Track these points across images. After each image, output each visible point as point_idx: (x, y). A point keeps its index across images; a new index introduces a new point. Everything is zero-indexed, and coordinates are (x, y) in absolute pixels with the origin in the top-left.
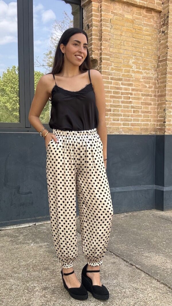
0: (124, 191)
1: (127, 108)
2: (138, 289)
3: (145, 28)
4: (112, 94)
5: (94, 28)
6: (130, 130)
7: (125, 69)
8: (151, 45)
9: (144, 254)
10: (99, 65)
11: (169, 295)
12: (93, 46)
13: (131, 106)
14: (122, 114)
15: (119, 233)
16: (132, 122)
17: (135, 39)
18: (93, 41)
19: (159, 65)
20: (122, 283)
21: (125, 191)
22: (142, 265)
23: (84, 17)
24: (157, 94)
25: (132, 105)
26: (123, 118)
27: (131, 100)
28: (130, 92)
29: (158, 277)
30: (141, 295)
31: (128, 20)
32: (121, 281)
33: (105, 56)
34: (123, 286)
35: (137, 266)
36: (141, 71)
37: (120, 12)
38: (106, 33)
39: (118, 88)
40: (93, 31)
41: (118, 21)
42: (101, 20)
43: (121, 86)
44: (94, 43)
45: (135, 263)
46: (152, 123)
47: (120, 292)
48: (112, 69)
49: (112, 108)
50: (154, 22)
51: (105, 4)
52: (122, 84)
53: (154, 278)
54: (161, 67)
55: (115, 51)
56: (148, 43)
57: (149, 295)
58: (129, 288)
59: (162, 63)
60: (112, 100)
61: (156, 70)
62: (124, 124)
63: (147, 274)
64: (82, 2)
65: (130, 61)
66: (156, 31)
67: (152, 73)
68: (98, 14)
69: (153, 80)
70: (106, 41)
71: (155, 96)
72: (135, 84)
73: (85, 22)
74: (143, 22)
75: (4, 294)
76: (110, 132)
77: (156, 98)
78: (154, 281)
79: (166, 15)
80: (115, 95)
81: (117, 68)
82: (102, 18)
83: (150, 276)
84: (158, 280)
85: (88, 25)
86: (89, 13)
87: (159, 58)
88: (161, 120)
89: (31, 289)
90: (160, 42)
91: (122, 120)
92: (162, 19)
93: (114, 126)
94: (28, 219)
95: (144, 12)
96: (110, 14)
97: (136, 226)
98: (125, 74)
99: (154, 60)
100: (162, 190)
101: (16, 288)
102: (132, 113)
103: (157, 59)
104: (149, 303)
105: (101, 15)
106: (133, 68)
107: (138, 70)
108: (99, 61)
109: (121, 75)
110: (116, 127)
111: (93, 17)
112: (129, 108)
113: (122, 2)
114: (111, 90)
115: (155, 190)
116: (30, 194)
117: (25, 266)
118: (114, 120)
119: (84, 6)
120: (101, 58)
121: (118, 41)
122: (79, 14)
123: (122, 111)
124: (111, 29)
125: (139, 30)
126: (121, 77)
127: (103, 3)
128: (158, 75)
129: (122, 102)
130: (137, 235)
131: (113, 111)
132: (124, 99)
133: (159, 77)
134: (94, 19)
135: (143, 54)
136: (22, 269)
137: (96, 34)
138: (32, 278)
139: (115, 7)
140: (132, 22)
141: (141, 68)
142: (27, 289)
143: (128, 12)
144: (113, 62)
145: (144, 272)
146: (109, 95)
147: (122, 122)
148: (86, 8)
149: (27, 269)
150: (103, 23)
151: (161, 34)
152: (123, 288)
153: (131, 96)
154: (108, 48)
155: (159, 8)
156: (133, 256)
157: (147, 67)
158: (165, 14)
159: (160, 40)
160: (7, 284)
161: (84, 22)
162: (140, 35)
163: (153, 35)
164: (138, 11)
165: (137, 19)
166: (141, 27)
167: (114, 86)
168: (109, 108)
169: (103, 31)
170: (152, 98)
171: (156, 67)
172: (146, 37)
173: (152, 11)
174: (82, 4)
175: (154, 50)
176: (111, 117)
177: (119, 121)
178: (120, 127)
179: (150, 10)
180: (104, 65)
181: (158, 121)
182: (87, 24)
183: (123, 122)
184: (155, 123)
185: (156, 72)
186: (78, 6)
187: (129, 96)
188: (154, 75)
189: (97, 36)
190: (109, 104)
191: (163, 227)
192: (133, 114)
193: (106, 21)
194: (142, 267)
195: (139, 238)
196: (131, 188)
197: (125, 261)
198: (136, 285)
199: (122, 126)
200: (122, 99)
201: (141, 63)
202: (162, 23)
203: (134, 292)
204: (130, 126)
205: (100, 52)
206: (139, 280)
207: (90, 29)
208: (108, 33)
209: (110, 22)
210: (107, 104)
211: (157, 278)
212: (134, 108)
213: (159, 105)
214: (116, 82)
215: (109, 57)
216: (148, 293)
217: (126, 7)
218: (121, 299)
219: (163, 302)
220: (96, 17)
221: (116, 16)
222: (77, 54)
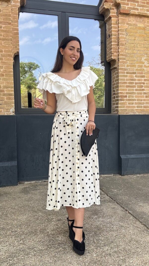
0: (137, 157)
1: (140, 94)
2: (123, 226)
4: (128, 85)
5: (113, 36)
6: (142, 111)
7: (138, 65)
9: (139, 204)
10: (117, 64)
11: (145, 232)
12: (112, 50)
13: (144, 92)
14: (136, 99)
15: (126, 188)
16: (145, 105)
17: (146, 42)
18: (112, 47)
20: (113, 222)
21: (138, 157)
22: (134, 211)
23: (107, 29)
25: (145, 92)
26: (137, 102)
27: (143, 88)
28: (143, 82)
29: (143, 220)
30: (123, 231)
31: (140, 28)
32: (113, 220)
33: (122, 57)
34: (113, 224)
35: (130, 211)
37: (133, 23)
38: (122, 39)
39: (132, 80)
40: (112, 39)
41: (132, 30)
42: (118, 31)
43: (135, 78)
44: (113, 47)
47: (109, 227)
48: (128, 66)
49: (128, 95)
51: (121, 18)
52: (136, 76)
53: (138, 220)
55: (130, 52)
57: (130, 231)
58: (117, 225)
60: (128, 89)
62: (137, 107)
63: (135, 217)
64: (105, 19)
65: (143, 59)
68: (116, 26)
70: (123, 45)
72: (147, 76)
73: (108, 33)
75: (32, 221)
76: (126, 113)
78: (138, 223)
80: (130, 85)
81: (131, 64)
82: (119, 29)
83: (136, 219)
84: (141, 222)
85: (109, 35)
86: (110, 26)
91: (136, 103)
93: (130, 108)
96: (126, 25)
97: (142, 184)
98: (138, 68)
102: (145, 98)
104: (127, 236)
105: (118, 26)
106: (145, 63)
107: (148, 65)
108: (117, 61)
109: (135, 69)
110: (131, 109)
111: (112, 29)
112: (142, 94)
113: (135, 15)
114: (127, 81)
118: (129, 104)
119: (107, 21)
120: (118, 58)
121: (132, 44)
122: (104, 27)
123: (136, 97)
124: (126, 36)
126: (135, 71)
127: (119, 17)
129: (136, 90)
130: (140, 191)
131: (129, 97)
132: (137, 88)
137: (114, 41)
139: (129, 19)
140: (144, 29)
143: (140, 22)
144: (128, 60)
145: (133, 216)
146: (125, 85)
147: (136, 105)
148: (108, 23)
150: (120, 32)
152: (112, 224)
153: (143, 85)
154: (124, 51)
156: (130, 204)
160: (36, 215)
161: (107, 33)
165: (148, 26)
167: (130, 78)
168: (125, 95)
169: (120, 38)
174: (105, 20)
176: (126, 102)
177: (133, 104)
178: (134, 109)
180: (121, 63)
182: (109, 34)
183: (137, 105)
186: (103, 21)
187: (142, 85)
189: (116, 42)
190: (125, 92)
192: (145, 99)
193: (122, 31)
194: (133, 212)
195: (141, 193)
196: (144, 156)
197: (122, 207)
198: (122, 224)
199: (136, 108)
200: (136, 88)
203: (119, 228)
204: (143, 108)
205: (118, 53)
206: (127, 220)
207: (110, 37)
208: (124, 39)
209: (126, 31)
210: (123, 92)
211: (141, 221)
212: (146, 94)
214: (130, 75)
215: (125, 57)
217: (138, 18)
218: (107, 232)
219: (138, 236)
220: (115, 29)
221: (130, 26)
222: (72, 56)
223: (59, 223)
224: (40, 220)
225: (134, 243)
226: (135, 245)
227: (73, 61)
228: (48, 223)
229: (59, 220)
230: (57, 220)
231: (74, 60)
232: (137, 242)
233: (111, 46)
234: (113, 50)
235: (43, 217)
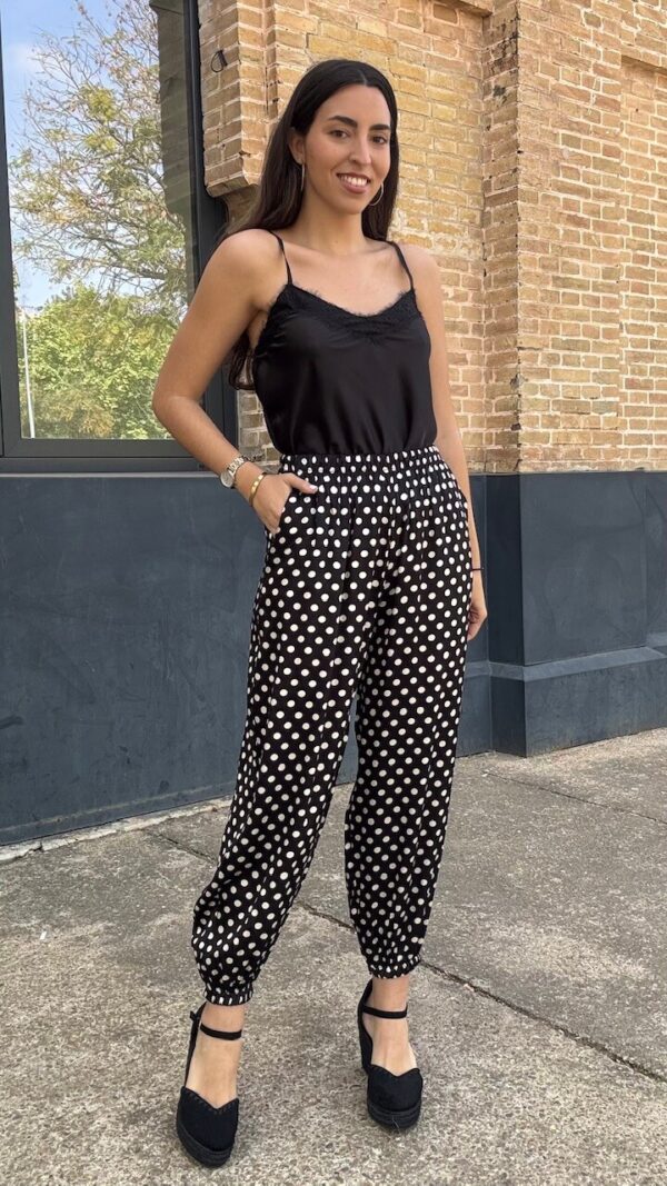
2: (502, 1075)
3: (433, 72)
5: (245, 64)
8: (458, 137)
11: (621, 1086)
12: (243, 135)
18: (242, 117)
19: (489, 213)
20: (435, 1061)
23: (201, 22)
24: (485, 322)
30: (518, 1101)
31: (370, 41)
32: (431, 1052)
35: (477, 983)
36: (424, 235)
37: (341, 9)
40: (241, 74)
41: (335, 43)
42: (272, 38)
44: (245, 122)
46: (472, 430)
50: (464, 52)
53: (549, 1024)
54: (496, 224)
56: (446, 131)
57: (550, 1095)
58: (469, 1076)
59: (498, 207)
61: (478, 235)
63: (521, 1010)
66: (473, 88)
67: (465, 245)
68: (257, 10)
69: (470, 271)
71: (478, 329)
73: (209, 40)
74: (424, 52)
77: (483, 340)
78: (555, 1038)
79: (508, 29)
82: (277, 27)
83: (537, 1019)
84: (566, 1032)
86: (224, 6)
87: (487, 186)
88: (505, 417)
89: (74, 1126)
90: (489, 128)
92: (493, 42)
94: (8, 830)
95: (427, 12)
96: (305, 13)
99: (470, 193)
100: (519, 678)
103: (480, 191)
104: (553, 1127)
105: (271, 16)
107: (413, 232)
111: (240, 24)
115: (493, 679)
117: (33, 1029)
125: (412, 82)
128: (485, 250)
133: (489, 259)
134: (244, 30)
135: (431, 171)
136: (22, 1044)
137: (253, 88)
138: (72, 1079)
140: (387, 46)
141: (426, 226)
142: (61, 1130)
143: (371, 11)
149: (43, 1041)
150: (280, 47)
151: (490, 97)
152: (444, 1077)
156: (452, 943)
157: (446, 224)
158: (504, 26)
159: (489, 120)
161: (202, 41)
162: (416, 100)
163: (462, 101)
164: (408, 8)
165: (405, 38)
166: (418, 71)
169: (280, 79)
170: (466, 336)
171: (478, 220)
172: (440, 106)
173: (457, 11)
175: (469, 157)
179: (448, 6)
181: (493, 422)
182: (219, 48)
184: (484, 430)
185: (478, 241)
188: (473, 252)
189: (260, 96)
193: (292, 41)
194: (495, 985)
198: (489, 1062)
201: (423, 207)
202: (493, 59)
203: (491, 1090)
206: (496, 1037)
207: (229, 67)
209: (307, 47)
211: (560, 1023)
213: (492, 362)
216: (544, 1089)
219: (605, 1117)
220: (253, 24)
221: (327, 25)
223: (141, 1135)
228: (72, 1152)
229: (130, 1115)
230: (123, 1120)
233: (239, 114)
234: (249, 135)
235: (18, 1117)
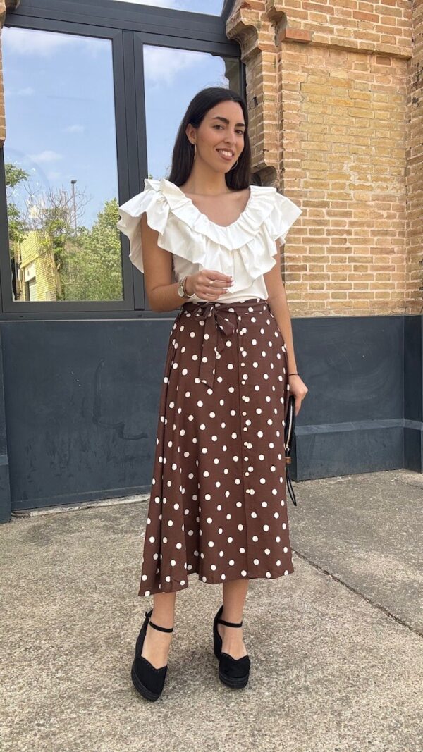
0: (336, 431)
1: (341, 262)
2: (327, 614)
3: (375, 94)
4: (309, 236)
5: (266, 103)
6: (349, 306)
7: (333, 181)
8: (391, 128)
9: (356, 555)
10: (278, 178)
12: (265, 141)
13: (349, 257)
14: (330, 273)
15: (315, 513)
16: (352, 291)
17: (354, 120)
18: (264, 131)
19: (409, 168)
20: (297, 605)
21: (338, 431)
22: (347, 573)
23: (247, 82)
24: (406, 229)
25: (352, 255)
26: (333, 282)
27: (348, 245)
28: (347, 228)
29: (372, 594)
30: (329, 626)
31: (337, 82)
32: (297, 601)
33: (291, 160)
34: (298, 609)
35: (336, 575)
36: (368, 184)
37: (320, 67)
38: (291, 112)
39: (319, 223)
40: (264, 109)
41: (317, 86)
42: (281, 87)
43: (327, 218)
44: (266, 133)
45: (333, 570)
46: (397, 290)
47: (290, 618)
48: (307, 185)
49: (308, 264)
50: (395, 81)
51: (289, 54)
52: (329, 214)
53: (363, 597)
54: (412, 174)
55: (312, 146)
56: (384, 126)
57: (346, 625)
58: (310, 613)
59: (414, 165)
60: (307, 247)
61: (403, 181)
62: (334, 296)
63: (351, 589)
64: (243, 52)
65: (346, 165)
66: (401, 100)
67: (394, 188)
68: (274, 74)
69: (397, 201)
70: (293, 128)
71: (402, 234)
72: (357, 213)
73: (250, 93)
74: (370, 83)
76: (305, 313)
77: (405, 239)
78: (362, 602)
79: (420, 65)
80: (313, 236)
81: (316, 181)
82: (283, 82)
83: (357, 593)
84: (370, 600)
85: (255, 98)
86: (257, 74)
87: (408, 154)
88: (416, 283)
90: (410, 121)
91: (330, 287)
92: (412, 73)
93: (314, 301)
94: (142, 487)
95: (372, 62)
96: (300, 72)
97: (354, 502)
98: (335, 192)
99: (399, 159)
100: (418, 429)
101: (101, 608)
102: (353, 272)
103: (404, 157)
105: (281, 76)
106: (351, 178)
107: (362, 182)
108: (278, 171)
109: (326, 194)
110: (317, 303)
111: (264, 83)
112: (345, 262)
113: (323, 47)
114: (305, 227)
115: (405, 428)
116: (144, 439)
117: (124, 571)
118: (312, 288)
119: (248, 59)
120: (282, 164)
121: (318, 126)
122: (238, 75)
123: (329, 268)
124: (302, 102)
125: (363, 101)
126: (325, 200)
127: (283, 51)
128: (407, 190)
129: (330, 250)
130: (353, 519)
131: (310, 270)
132: (333, 243)
133: (409, 194)
134: (266, 86)
135: (373, 148)
136: (117, 576)
137: (271, 116)
138: (133, 592)
139: (309, 57)
140: (348, 84)
141: (370, 179)
143: (338, 66)
144: (308, 170)
145: (348, 587)
146: (302, 236)
147: (330, 292)
148: (250, 64)
149: (126, 576)
150: (285, 92)
151: (410, 104)
153: (348, 237)
154: (297, 143)
155: (406, 51)
156: (332, 556)
157: (383, 176)
158: (418, 64)
159: (410, 116)
161: (247, 94)
162: (365, 110)
163: (393, 108)
164: (361, 61)
165: (358, 77)
166: (367, 95)
167: (312, 218)
168: (302, 263)
169: (284, 109)
170: (395, 238)
171: (403, 173)
172: (379, 112)
173: (391, 58)
174: (243, 56)
175: (398, 138)
176: (305, 282)
177: (323, 289)
178: (325, 301)
179: (384, 57)
180: (288, 178)
181: (410, 286)
182: (254, 96)
183: (333, 291)
184: (404, 291)
185: (403, 185)
186: (237, 60)
187: (345, 236)
188: (399, 191)
189: (274, 119)
190: (302, 255)
191: (410, 503)
192: (354, 275)
193: (291, 88)
194: (345, 577)
195: (355, 525)
196: (352, 426)
197: (314, 565)
198: (323, 608)
199: (331, 300)
200: (328, 244)
201: (368, 168)
202: (412, 83)
203: (318, 620)
204: (347, 300)
205: (281, 150)
206: (332, 599)
207: (259, 105)
208: (296, 112)
209: (301, 90)
210: (297, 256)
211: (369, 597)
212: (355, 261)
213: (410, 252)
214: (315, 211)
215: (299, 160)
216: (344, 623)
217: (333, 55)
218: (288, 631)
219: (369, 638)
220: (272, 82)
221: (312, 77)
222: (222, 146)
224: (98, 614)
225: (363, 654)
226: (367, 661)
227: (226, 163)
231: (227, 160)
232: (369, 651)
233: (263, 130)
234: (268, 141)
